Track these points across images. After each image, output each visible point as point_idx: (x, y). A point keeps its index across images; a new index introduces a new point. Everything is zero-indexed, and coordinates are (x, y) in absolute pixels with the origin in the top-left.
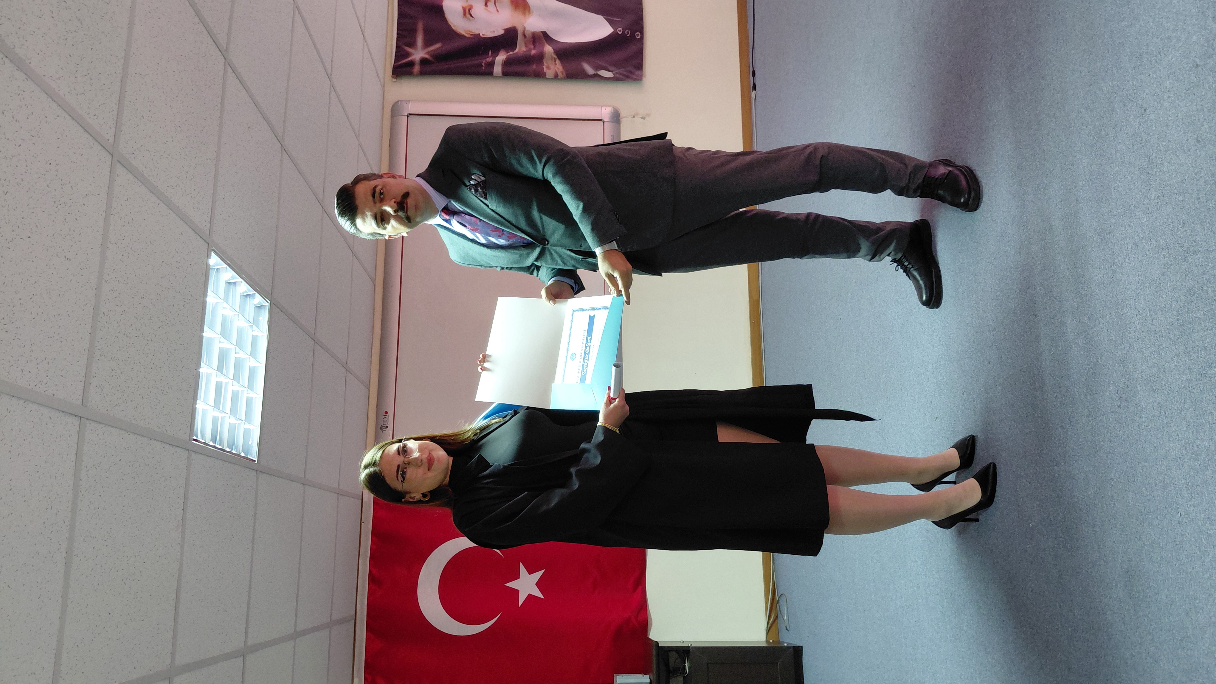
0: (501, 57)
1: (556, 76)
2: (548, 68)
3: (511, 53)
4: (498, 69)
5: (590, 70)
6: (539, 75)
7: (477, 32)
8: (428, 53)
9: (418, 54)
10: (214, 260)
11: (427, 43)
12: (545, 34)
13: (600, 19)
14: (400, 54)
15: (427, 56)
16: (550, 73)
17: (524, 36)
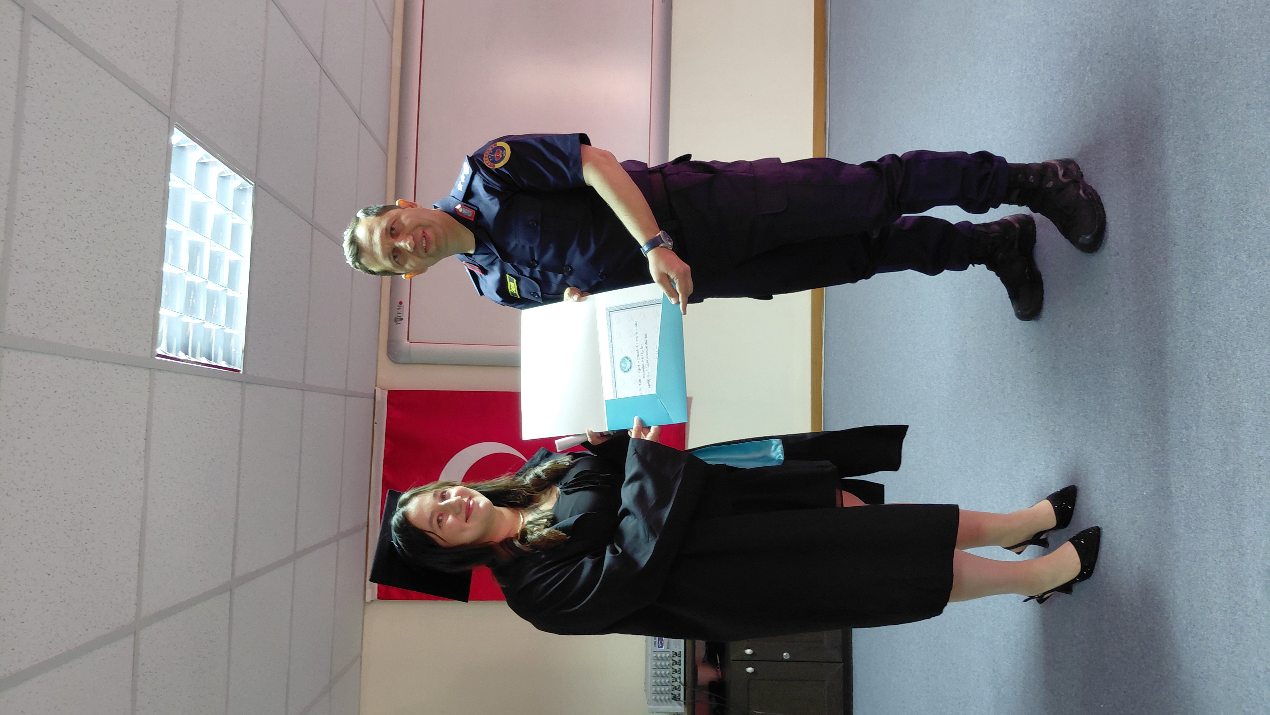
10: (178, 137)
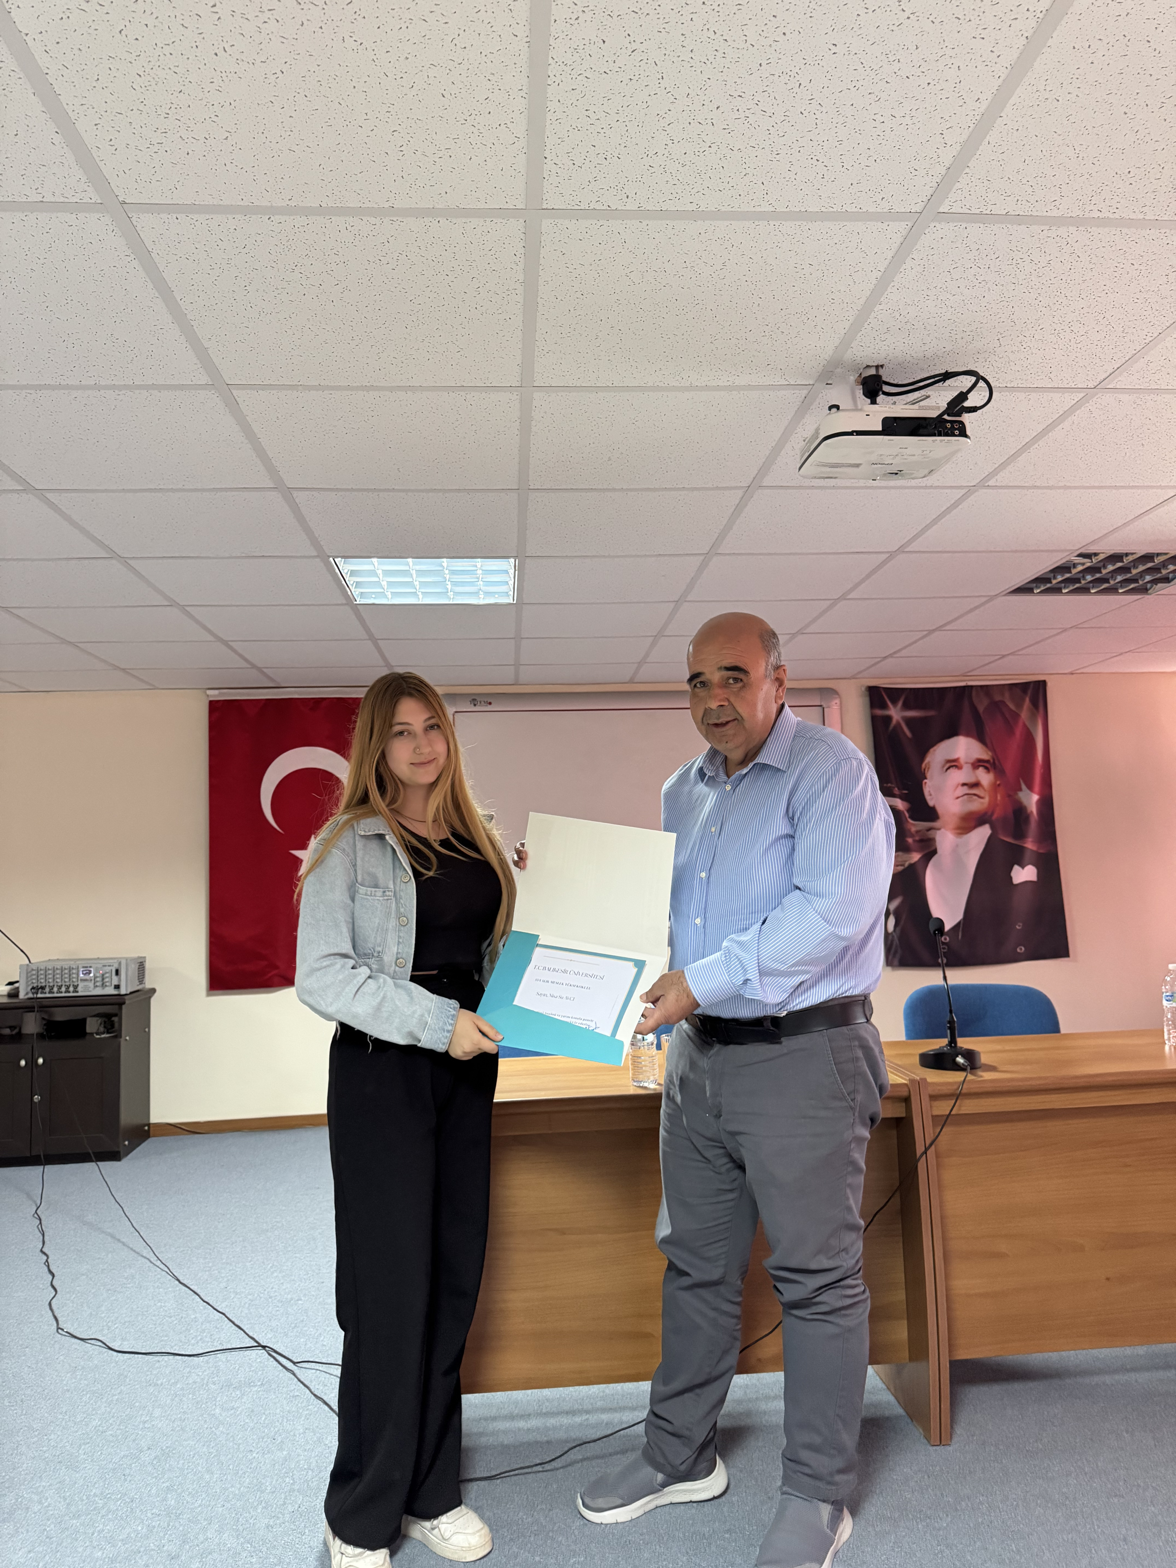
0: (902, 804)
3: (907, 815)
5: (894, 905)
7: (928, 775)
11: (910, 722)
12: (934, 852)
13: (959, 916)
14: (894, 694)
17: (930, 830)
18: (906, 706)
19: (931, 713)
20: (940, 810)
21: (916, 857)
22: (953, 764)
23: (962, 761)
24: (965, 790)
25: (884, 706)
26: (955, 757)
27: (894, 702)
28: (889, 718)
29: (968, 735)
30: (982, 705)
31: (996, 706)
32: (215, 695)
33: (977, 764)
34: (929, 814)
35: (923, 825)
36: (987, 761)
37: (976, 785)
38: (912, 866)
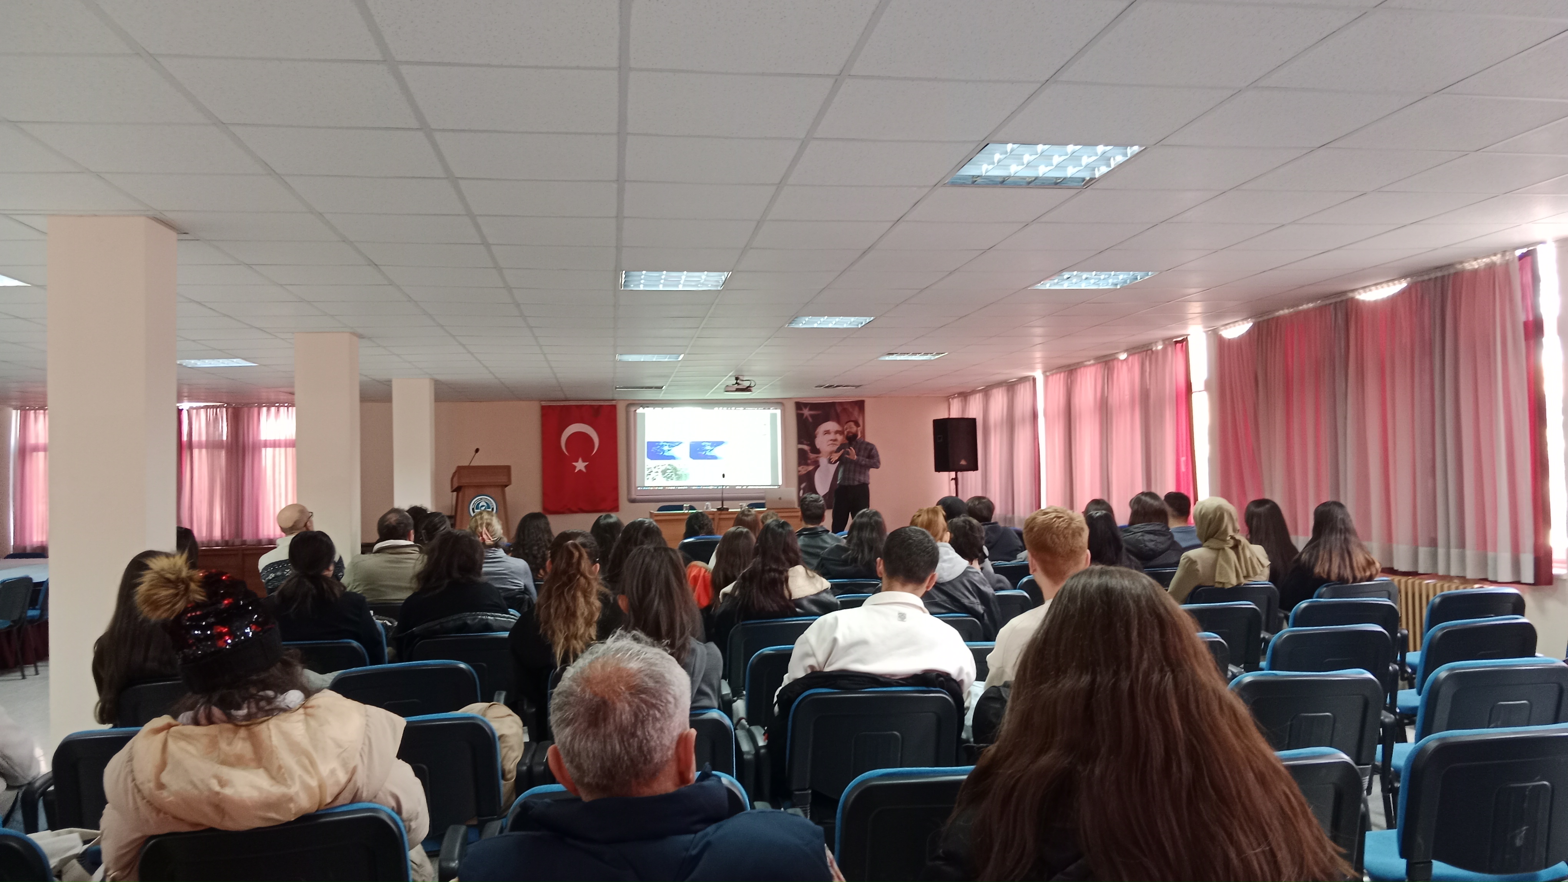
0: (806, 447)
1: (799, 471)
2: (803, 468)
3: (809, 451)
4: (801, 446)
5: (803, 486)
6: (800, 464)
7: (818, 436)
8: (806, 417)
9: (806, 412)
11: (811, 416)
12: (818, 466)
13: (827, 490)
14: (806, 405)
15: (805, 416)
16: (800, 468)
17: (817, 457)
18: (810, 410)
19: (819, 412)
20: (821, 450)
21: (811, 468)
22: (827, 432)
23: (831, 431)
24: (831, 442)
25: (801, 409)
26: (828, 429)
27: (806, 408)
28: (803, 415)
29: (833, 420)
30: (839, 409)
31: (845, 410)
32: (544, 403)
33: (837, 432)
34: (816, 451)
35: (816, 455)
36: (840, 431)
37: (835, 440)
38: (810, 471)
